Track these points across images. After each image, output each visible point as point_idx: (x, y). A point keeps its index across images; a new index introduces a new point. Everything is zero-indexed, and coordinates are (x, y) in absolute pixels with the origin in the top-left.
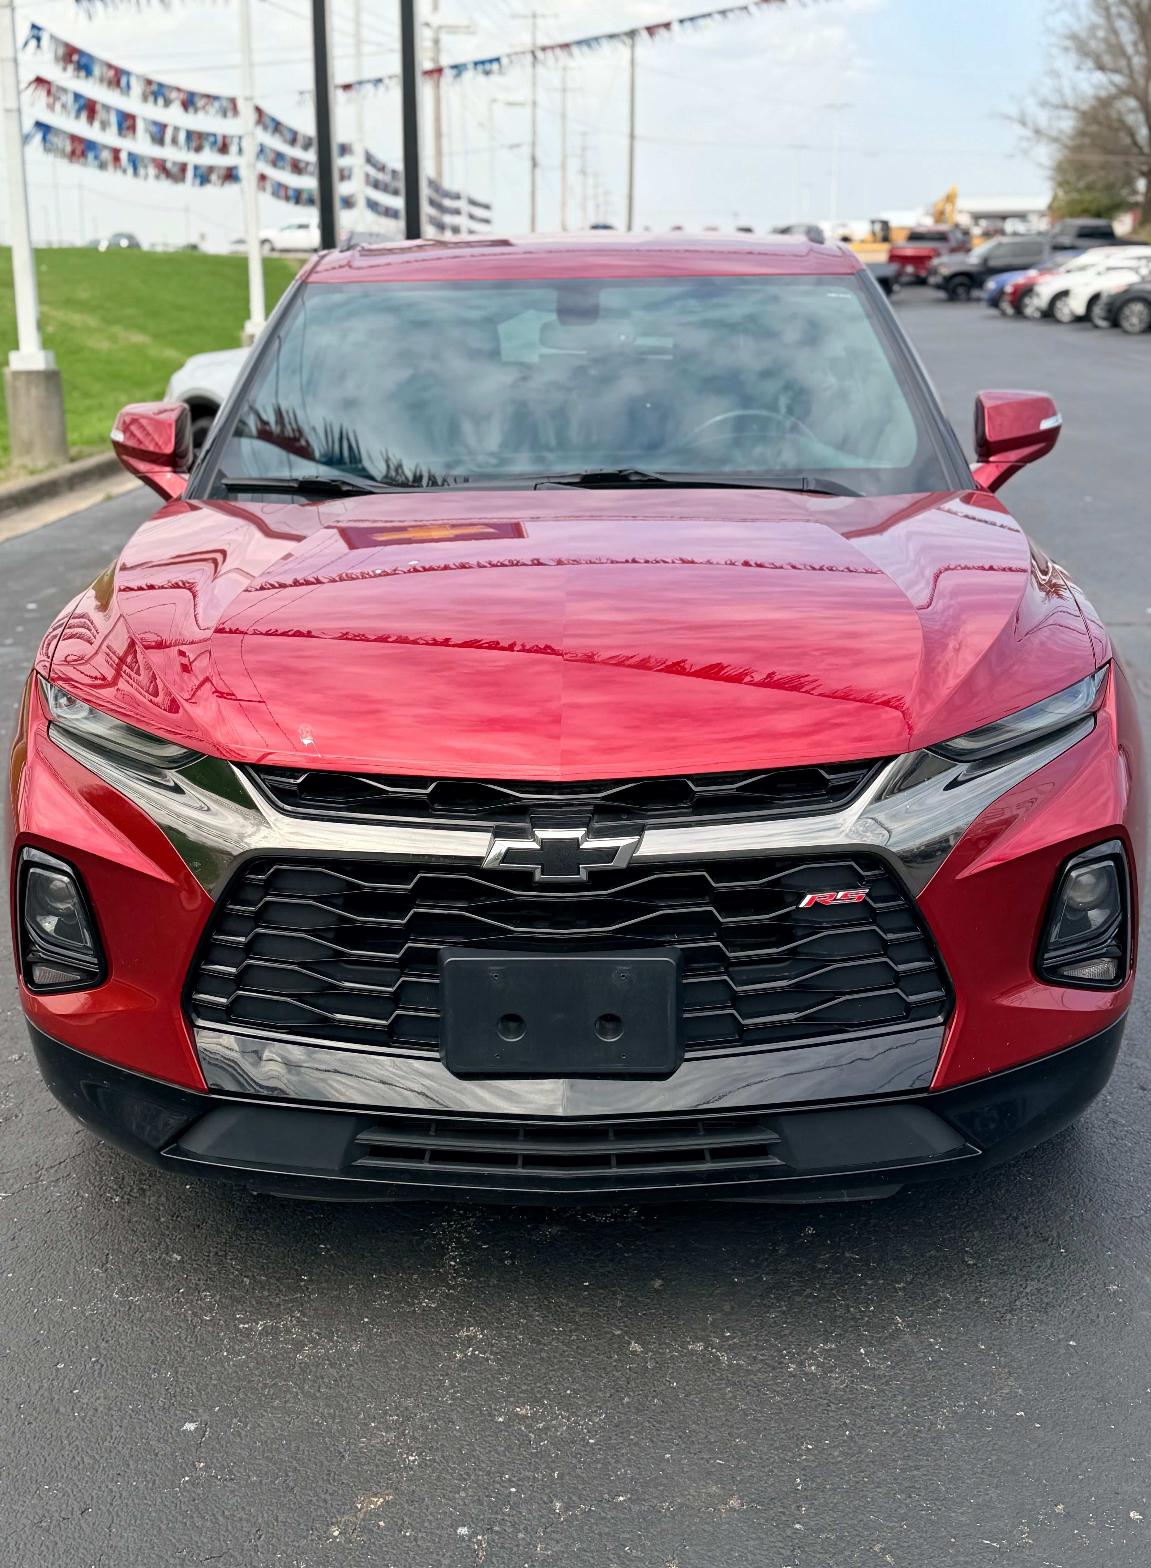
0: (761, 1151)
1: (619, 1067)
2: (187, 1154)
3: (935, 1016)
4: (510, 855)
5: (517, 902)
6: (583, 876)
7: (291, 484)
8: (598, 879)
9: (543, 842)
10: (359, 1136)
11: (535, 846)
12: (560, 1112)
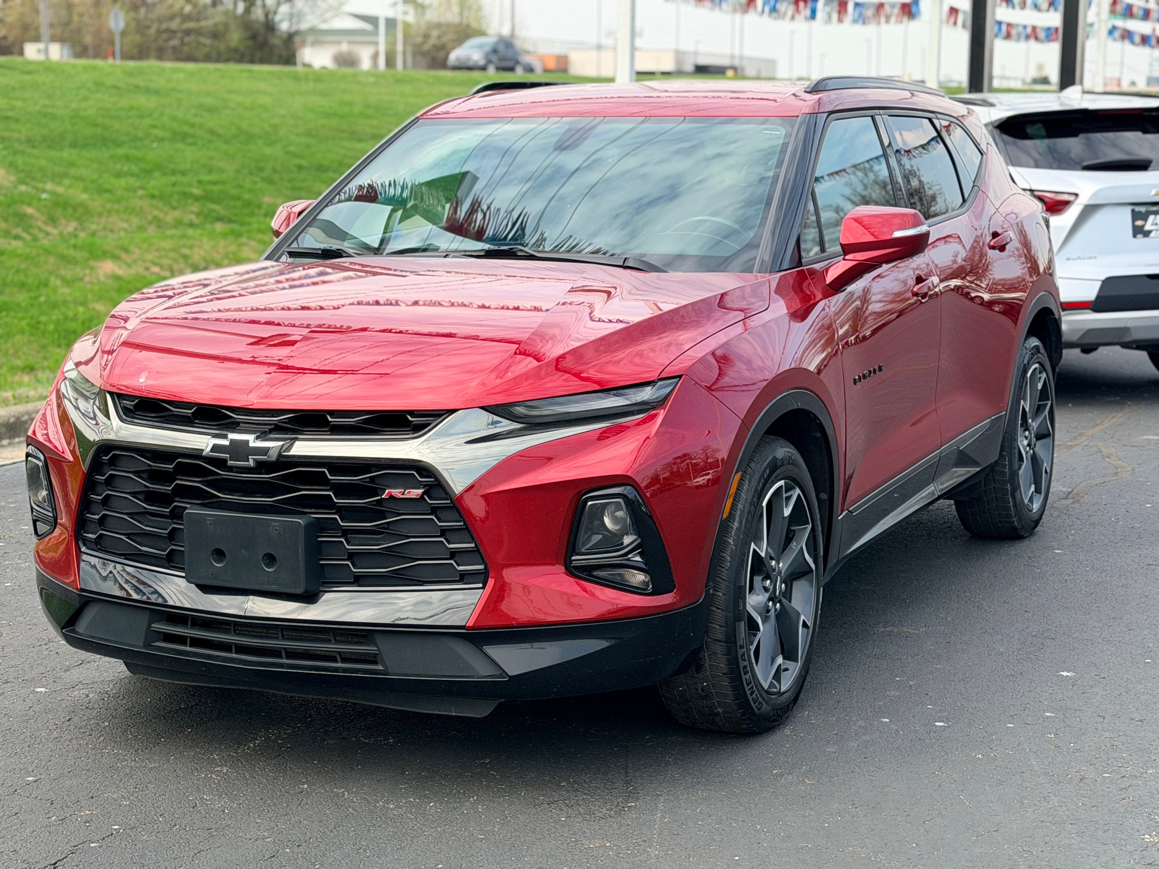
0: (372, 660)
1: (274, 588)
2: (78, 634)
3: (476, 582)
4: (216, 448)
5: (222, 479)
6: (251, 463)
8: (262, 466)
9: (232, 441)
10: (153, 625)
11: (227, 443)
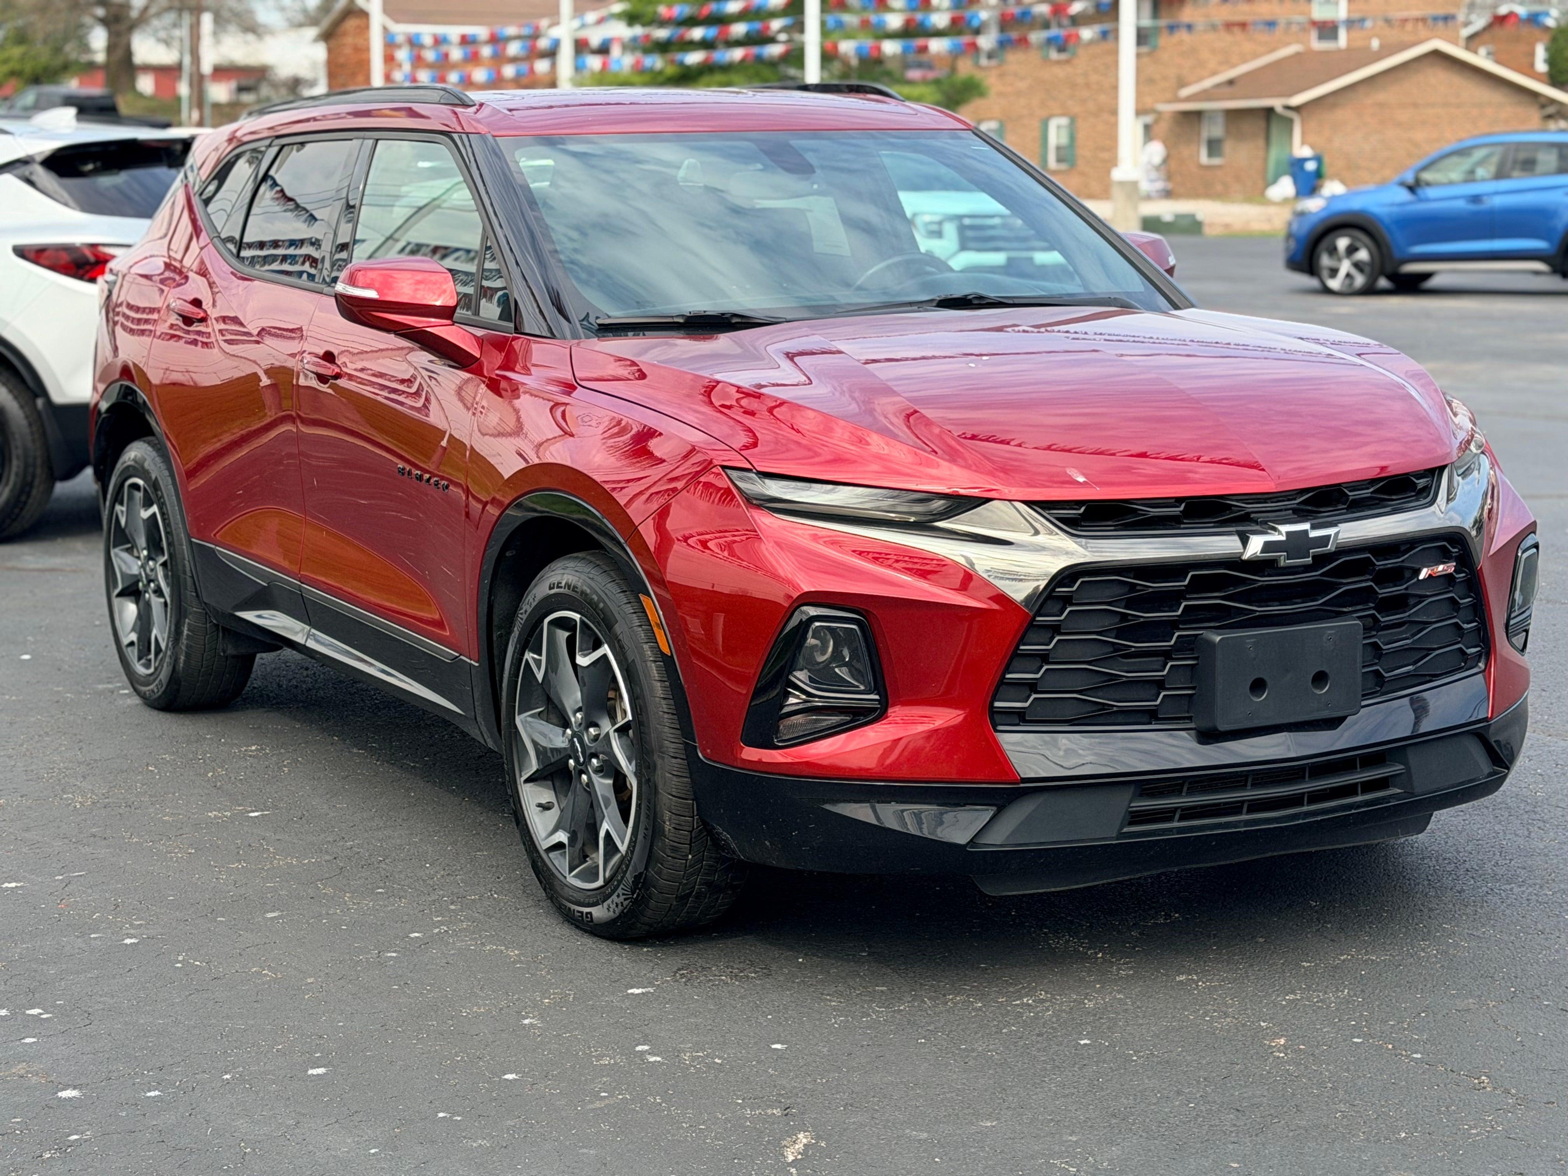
0: (1383, 783)
1: (1326, 714)
3: (1476, 665)
4: (1266, 547)
5: (1260, 587)
6: (1310, 559)
7: (676, 320)
9: (1289, 534)
10: (1132, 805)
11: (1283, 538)
12: (1293, 755)
